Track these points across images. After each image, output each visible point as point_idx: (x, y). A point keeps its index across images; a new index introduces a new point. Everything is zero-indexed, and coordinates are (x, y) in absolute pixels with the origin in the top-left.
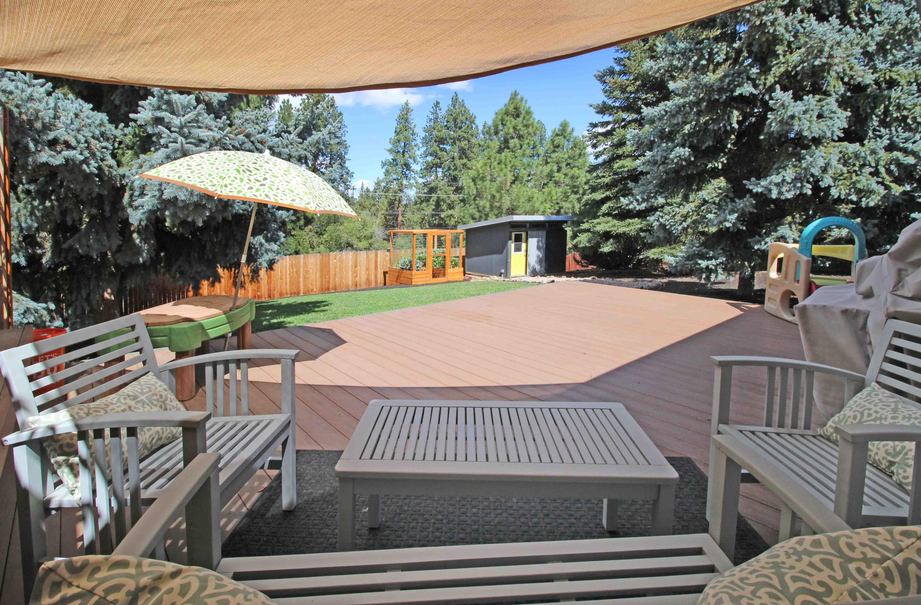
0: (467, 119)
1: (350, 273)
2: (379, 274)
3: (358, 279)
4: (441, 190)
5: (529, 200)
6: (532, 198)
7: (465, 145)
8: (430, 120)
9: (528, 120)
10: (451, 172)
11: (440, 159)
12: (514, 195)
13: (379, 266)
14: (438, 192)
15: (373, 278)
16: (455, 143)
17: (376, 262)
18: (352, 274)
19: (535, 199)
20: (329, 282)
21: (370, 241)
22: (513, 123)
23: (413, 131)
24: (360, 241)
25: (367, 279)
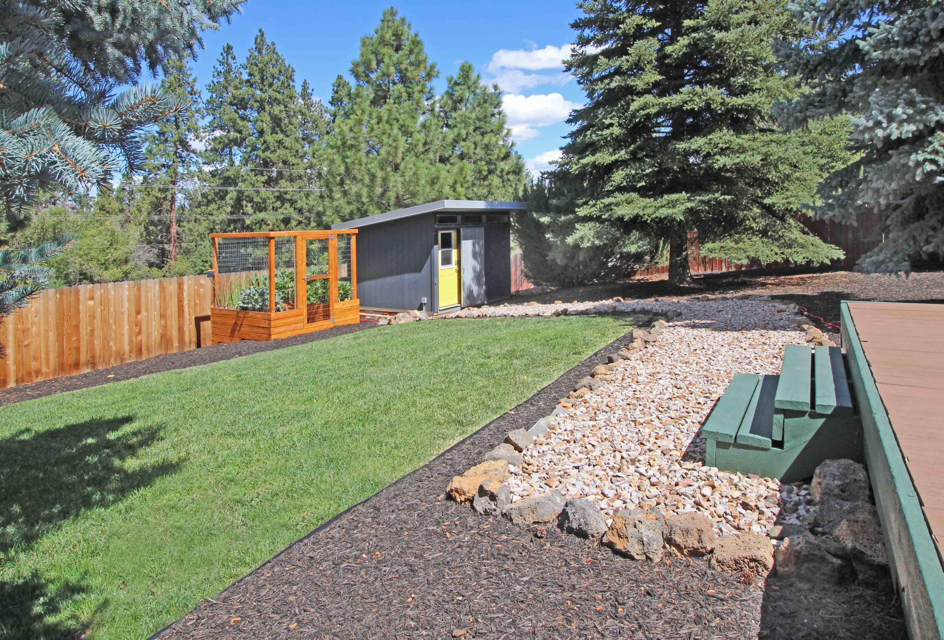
0: (280, 72)
1: (126, 327)
2: (187, 323)
3: (143, 337)
4: (245, 181)
5: (433, 182)
6: (438, 178)
7: (281, 111)
8: (219, 73)
9: (418, 54)
10: (260, 153)
11: (240, 132)
12: (409, 173)
13: (186, 309)
14: (240, 184)
15: (175, 333)
16: (264, 109)
17: (180, 300)
18: (131, 329)
19: (441, 180)
20: (78, 349)
21: (125, 268)
22: (395, 59)
23: (192, 87)
24: (106, 269)
25: (163, 336)
